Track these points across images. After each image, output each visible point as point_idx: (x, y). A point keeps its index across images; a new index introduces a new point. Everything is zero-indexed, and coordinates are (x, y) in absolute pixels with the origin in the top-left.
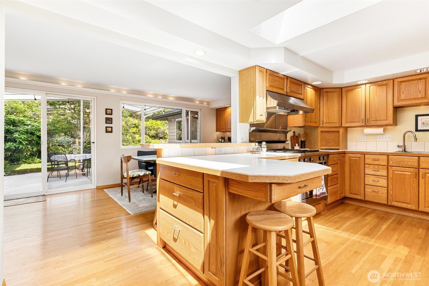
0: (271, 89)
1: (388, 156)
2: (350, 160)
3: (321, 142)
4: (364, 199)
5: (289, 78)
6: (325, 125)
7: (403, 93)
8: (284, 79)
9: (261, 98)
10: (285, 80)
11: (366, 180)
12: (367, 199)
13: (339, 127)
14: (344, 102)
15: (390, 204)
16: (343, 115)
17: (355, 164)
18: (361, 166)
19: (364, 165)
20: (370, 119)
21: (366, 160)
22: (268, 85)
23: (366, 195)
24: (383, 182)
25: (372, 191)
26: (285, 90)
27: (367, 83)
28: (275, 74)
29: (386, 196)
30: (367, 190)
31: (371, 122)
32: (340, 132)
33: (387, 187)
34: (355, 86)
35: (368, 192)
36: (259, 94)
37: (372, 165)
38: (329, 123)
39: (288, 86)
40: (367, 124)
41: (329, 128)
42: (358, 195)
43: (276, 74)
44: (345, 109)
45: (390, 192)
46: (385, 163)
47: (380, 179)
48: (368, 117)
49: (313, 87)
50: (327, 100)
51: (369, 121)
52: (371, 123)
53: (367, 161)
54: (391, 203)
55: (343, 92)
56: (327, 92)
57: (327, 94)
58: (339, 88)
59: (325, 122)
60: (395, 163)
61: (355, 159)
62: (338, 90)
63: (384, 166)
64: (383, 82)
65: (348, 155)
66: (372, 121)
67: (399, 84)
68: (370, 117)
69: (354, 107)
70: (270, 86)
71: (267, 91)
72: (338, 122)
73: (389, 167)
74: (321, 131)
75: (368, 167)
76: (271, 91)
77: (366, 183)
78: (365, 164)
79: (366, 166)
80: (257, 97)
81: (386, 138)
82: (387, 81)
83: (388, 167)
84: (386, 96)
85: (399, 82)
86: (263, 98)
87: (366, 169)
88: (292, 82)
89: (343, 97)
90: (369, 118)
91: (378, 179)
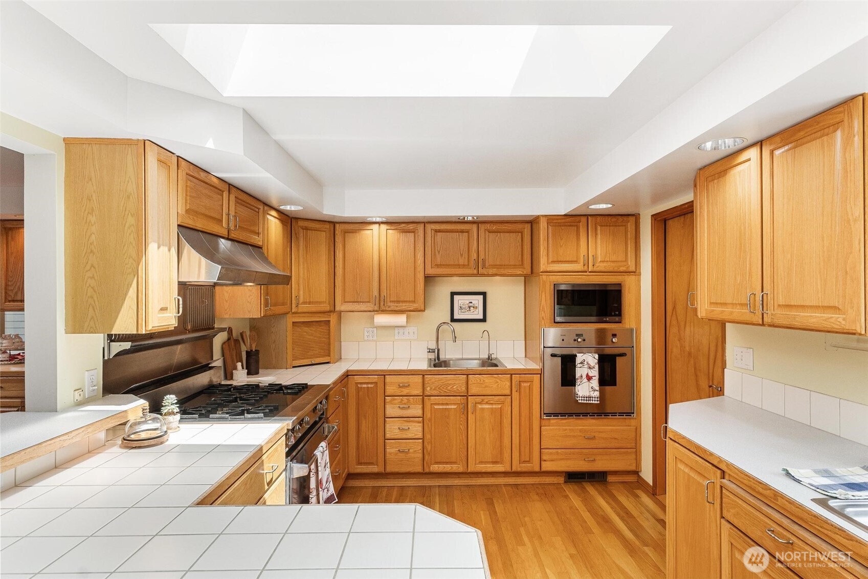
0: (190, 222)
1: (423, 375)
2: (358, 390)
3: (293, 349)
4: (383, 471)
5: (233, 190)
6: (303, 308)
7: (439, 252)
8: (221, 192)
9: (164, 249)
10: (225, 194)
11: (387, 429)
12: (389, 469)
13: (330, 312)
14: (339, 255)
15: (427, 470)
16: (336, 284)
17: (367, 399)
18: (379, 402)
19: (385, 398)
20: (388, 298)
21: (387, 387)
22: (182, 210)
23: (387, 461)
24: (416, 429)
25: (399, 450)
26: (225, 224)
27: (383, 223)
28: (200, 175)
29: (421, 455)
30: (389, 450)
31: (389, 304)
32: (331, 322)
33: (421, 439)
34: (361, 224)
35: (390, 454)
36: (159, 238)
37: (398, 397)
38: (310, 303)
39: (232, 213)
40: (383, 308)
41: (311, 315)
42: (372, 464)
43: (203, 175)
44: (341, 273)
45: (427, 446)
46: (418, 391)
47: (411, 424)
48: (384, 293)
49: (279, 215)
50: (306, 247)
51: (386, 301)
52: (389, 307)
53: (390, 390)
54: (429, 468)
55: (337, 232)
56: (306, 229)
57: (306, 234)
58: (329, 222)
59: (301, 300)
60: (434, 389)
61: (368, 388)
62: (327, 226)
63: (417, 397)
64: (409, 226)
65: (354, 378)
66: (390, 302)
67: (433, 234)
68: (387, 293)
69: (358, 270)
70: (187, 211)
71: (181, 229)
72: (327, 302)
73: (425, 397)
74: (293, 322)
75: (391, 402)
76: (191, 227)
77: (388, 436)
78: (385, 396)
79: (387, 401)
80: (152, 247)
81: (409, 332)
82: (415, 225)
83: (423, 398)
84: (413, 254)
85: (433, 232)
86: (169, 250)
87: (387, 406)
88: (240, 201)
89: (336, 243)
90: (386, 296)
91: (408, 424)
